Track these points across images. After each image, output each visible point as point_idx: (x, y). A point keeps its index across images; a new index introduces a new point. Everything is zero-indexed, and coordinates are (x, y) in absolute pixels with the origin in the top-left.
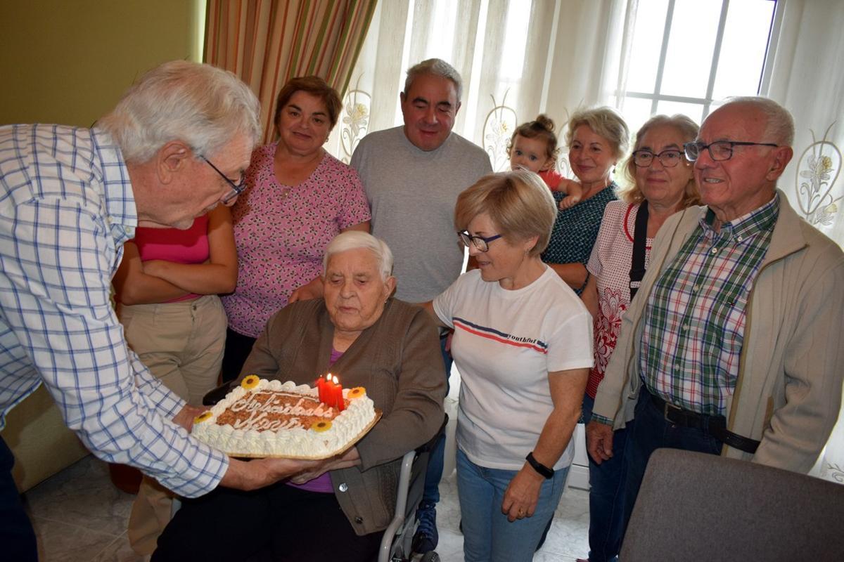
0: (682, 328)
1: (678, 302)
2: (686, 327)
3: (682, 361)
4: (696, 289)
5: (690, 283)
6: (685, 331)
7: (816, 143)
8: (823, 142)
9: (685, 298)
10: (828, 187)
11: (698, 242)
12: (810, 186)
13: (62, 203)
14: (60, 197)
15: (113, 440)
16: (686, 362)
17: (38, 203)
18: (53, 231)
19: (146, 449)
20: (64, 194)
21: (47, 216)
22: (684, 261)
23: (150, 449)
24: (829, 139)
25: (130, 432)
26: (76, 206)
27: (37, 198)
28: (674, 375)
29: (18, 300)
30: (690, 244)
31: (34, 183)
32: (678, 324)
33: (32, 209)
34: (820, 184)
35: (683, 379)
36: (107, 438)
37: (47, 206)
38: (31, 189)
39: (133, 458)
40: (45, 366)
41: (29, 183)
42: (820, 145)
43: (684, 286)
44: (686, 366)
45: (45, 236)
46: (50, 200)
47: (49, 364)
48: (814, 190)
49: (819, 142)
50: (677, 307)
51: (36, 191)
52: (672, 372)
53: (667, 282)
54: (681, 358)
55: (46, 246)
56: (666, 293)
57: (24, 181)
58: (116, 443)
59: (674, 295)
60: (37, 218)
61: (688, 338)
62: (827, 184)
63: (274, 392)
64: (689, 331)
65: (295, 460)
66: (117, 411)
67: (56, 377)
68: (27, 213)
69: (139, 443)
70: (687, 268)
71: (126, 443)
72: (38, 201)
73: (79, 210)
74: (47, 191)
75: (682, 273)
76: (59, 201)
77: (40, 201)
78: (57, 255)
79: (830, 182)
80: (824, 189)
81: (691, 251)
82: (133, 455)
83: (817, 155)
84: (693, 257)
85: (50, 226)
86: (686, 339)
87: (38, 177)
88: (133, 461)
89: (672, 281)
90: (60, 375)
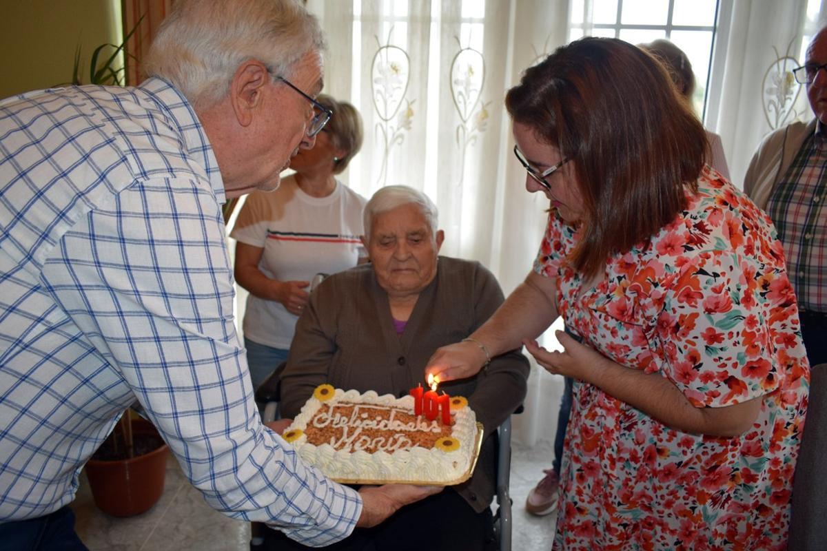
0: (804, 238)
1: (797, 214)
2: (808, 236)
3: (807, 268)
4: (816, 199)
5: (809, 195)
6: (808, 240)
7: (779, 60)
8: (787, 57)
9: (804, 209)
10: (792, 102)
11: (810, 155)
12: (777, 103)
13: (174, 184)
14: (168, 175)
15: (250, 497)
16: (811, 268)
17: (143, 187)
18: (170, 222)
19: (290, 503)
20: (171, 170)
21: (159, 202)
22: (798, 175)
23: (294, 503)
24: (791, 54)
25: (270, 485)
26: (190, 186)
27: (141, 180)
28: (798, 282)
29: (125, 326)
30: (801, 159)
31: (130, 158)
32: (799, 234)
33: (137, 195)
34: (785, 99)
35: (809, 285)
36: (243, 496)
37: (156, 189)
38: (130, 168)
39: (274, 515)
40: (163, 412)
41: (124, 159)
42: (783, 61)
43: (802, 198)
44: (811, 271)
45: (163, 229)
46: (157, 180)
47: (167, 409)
48: (780, 106)
49: (782, 58)
50: (796, 219)
51: (136, 170)
52: (796, 280)
53: (783, 196)
54: (805, 266)
55: (165, 242)
56: (783, 206)
57: (116, 158)
58: (253, 500)
59: (792, 207)
60: (147, 207)
61: (812, 245)
62: (791, 99)
63: (355, 404)
64: (813, 239)
65: (418, 486)
66: (254, 462)
67: (178, 424)
68: (132, 202)
69: (282, 497)
70: (803, 180)
71: (265, 499)
72: (142, 183)
73: (195, 191)
74: (150, 168)
75: (798, 186)
76: (167, 180)
77: (145, 184)
78: (182, 253)
79: (793, 97)
80: (789, 104)
81: (804, 164)
82: (275, 512)
83: (782, 71)
84: (807, 170)
85: (166, 215)
86: (809, 247)
87: (133, 151)
88: (274, 518)
89: (789, 195)
90: (182, 421)
